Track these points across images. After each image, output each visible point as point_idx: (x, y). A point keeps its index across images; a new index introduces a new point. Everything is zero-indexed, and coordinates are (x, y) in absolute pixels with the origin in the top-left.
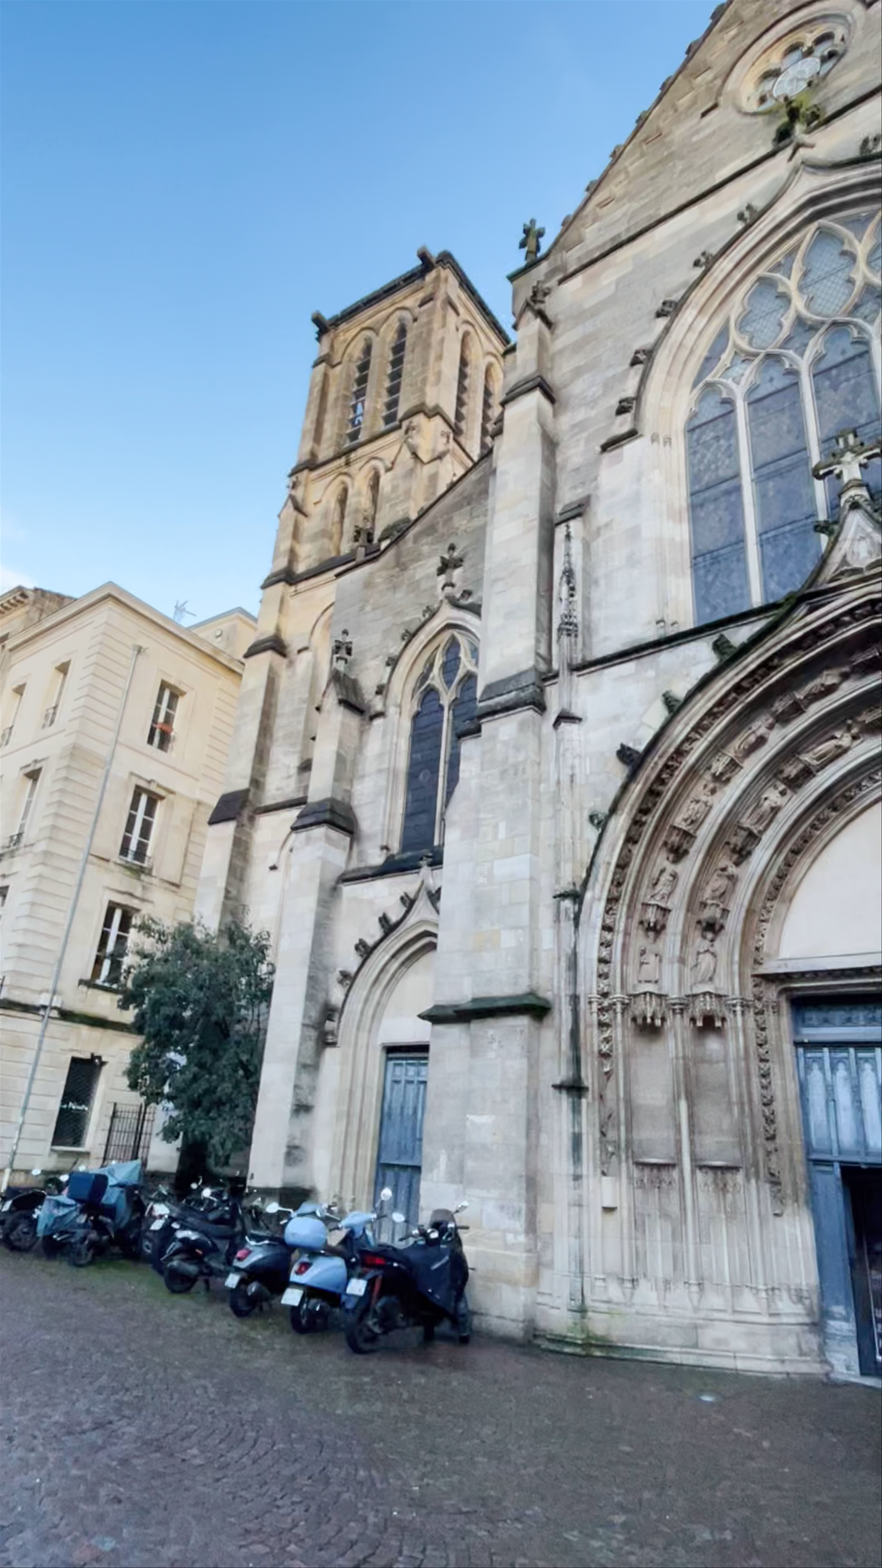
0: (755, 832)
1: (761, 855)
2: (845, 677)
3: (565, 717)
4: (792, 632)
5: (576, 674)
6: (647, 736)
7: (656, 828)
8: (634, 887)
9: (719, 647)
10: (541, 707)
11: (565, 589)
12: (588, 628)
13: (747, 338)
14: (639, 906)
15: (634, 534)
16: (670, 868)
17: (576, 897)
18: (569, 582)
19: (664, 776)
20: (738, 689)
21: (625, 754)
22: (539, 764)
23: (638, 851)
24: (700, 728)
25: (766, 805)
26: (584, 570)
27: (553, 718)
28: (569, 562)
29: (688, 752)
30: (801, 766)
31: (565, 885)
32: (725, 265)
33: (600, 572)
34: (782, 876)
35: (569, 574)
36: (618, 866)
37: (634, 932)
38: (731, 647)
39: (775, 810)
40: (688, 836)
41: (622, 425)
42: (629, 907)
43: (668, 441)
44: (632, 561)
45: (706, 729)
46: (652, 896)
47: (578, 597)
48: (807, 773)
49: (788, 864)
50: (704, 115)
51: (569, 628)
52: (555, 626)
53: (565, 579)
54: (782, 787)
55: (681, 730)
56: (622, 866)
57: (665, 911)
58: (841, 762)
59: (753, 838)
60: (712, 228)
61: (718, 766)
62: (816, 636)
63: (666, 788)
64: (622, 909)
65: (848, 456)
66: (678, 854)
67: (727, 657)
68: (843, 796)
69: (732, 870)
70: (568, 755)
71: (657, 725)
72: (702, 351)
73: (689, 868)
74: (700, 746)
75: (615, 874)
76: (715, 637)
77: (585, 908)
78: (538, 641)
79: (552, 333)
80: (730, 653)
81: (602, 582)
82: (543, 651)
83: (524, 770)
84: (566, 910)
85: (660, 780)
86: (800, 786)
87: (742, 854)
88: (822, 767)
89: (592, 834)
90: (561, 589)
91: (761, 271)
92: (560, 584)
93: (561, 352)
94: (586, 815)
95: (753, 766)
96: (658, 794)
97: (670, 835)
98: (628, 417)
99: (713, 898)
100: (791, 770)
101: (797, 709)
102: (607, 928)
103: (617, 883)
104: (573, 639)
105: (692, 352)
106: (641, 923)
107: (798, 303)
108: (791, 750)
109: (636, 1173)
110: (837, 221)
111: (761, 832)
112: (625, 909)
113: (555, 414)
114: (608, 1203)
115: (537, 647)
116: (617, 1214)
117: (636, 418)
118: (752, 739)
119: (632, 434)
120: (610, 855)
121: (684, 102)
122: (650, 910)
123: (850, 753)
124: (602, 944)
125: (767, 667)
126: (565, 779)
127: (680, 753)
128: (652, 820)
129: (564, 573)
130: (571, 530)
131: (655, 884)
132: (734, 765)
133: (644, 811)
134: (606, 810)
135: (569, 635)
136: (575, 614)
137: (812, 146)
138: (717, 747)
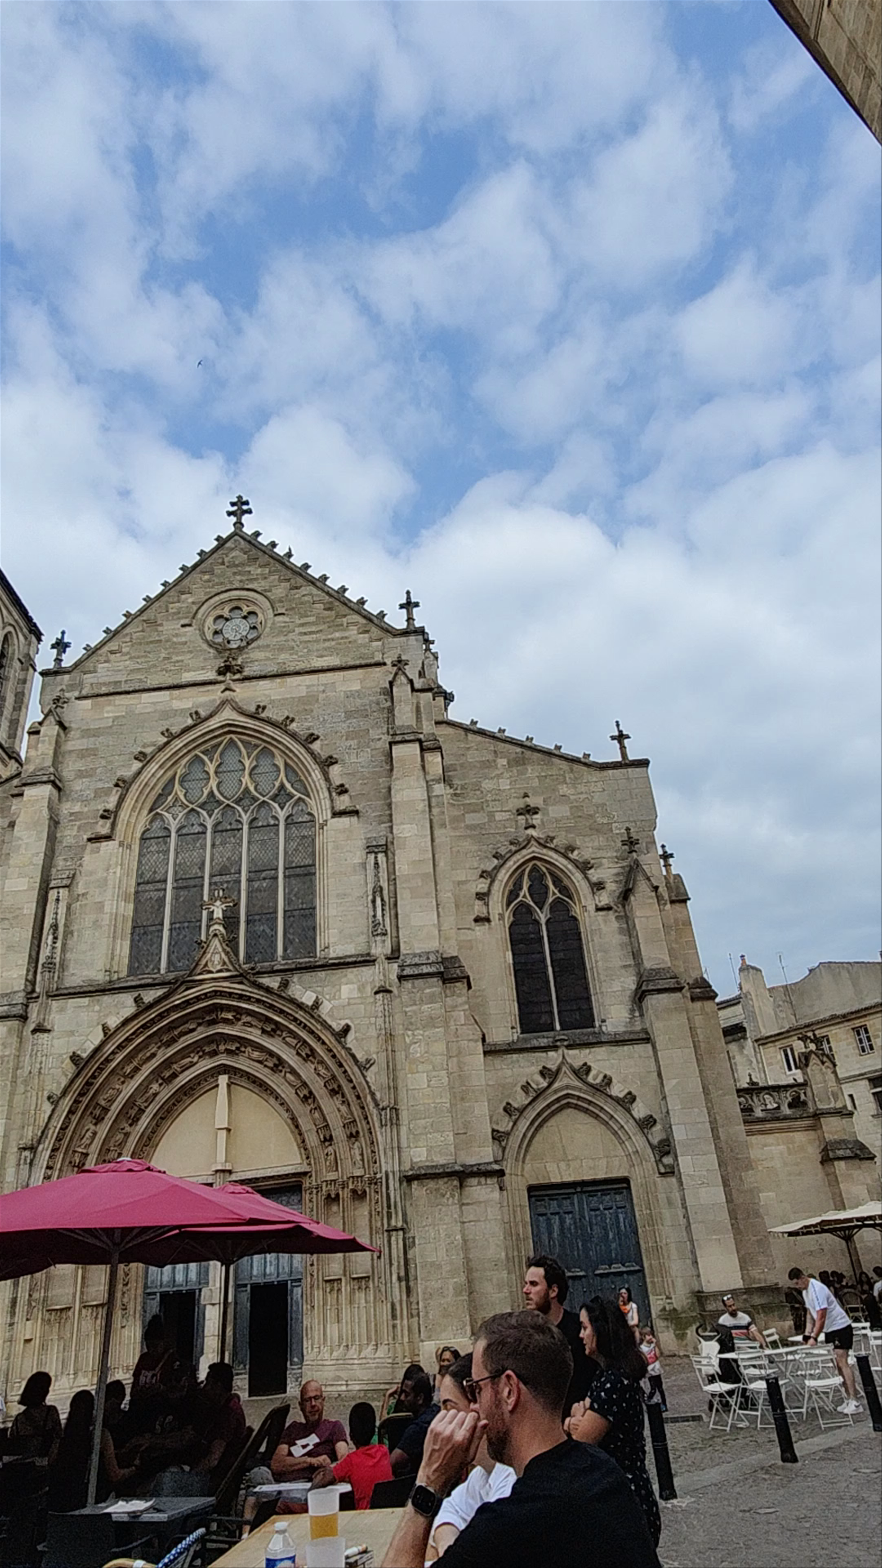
0: (143, 1107)
1: (144, 1122)
2: (199, 1025)
3: (40, 1029)
4: (177, 1000)
5: (50, 999)
6: (90, 1047)
7: (87, 1105)
8: (69, 1141)
9: (138, 1000)
10: (24, 1018)
11: (51, 937)
12: (62, 965)
13: (184, 791)
14: (71, 1152)
15: (100, 906)
16: (93, 1128)
17: (33, 1149)
18: (54, 934)
19: (96, 1074)
20: (145, 1027)
21: (75, 1058)
22: (18, 1056)
23: (75, 1119)
24: (120, 1047)
25: (151, 1091)
26: (66, 925)
27: (32, 1026)
28: (56, 919)
29: (112, 1060)
30: (171, 1072)
31: (27, 1141)
32: (178, 743)
33: (75, 927)
34: (153, 1132)
35: (55, 927)
36: (61, 1129)
37: (65, 1169)
38: (143, 1003)
39: (155, 1095)
40: (106, 1110)
41: (103, 828)
42: (65, 1154)
43: (129, 847)
44: (96, 924)
45: (124, 1048)
46: (79, 1146)
47: (59, 944)
48: (174, 1076)
49: (157, 1125)
50: (183, 626)
51: (50, 966)
52: (41, 961)
53: (52, 931)
54: (160, 1081)
55: (110, 1048)
56: (64, 1128)
57: (87, 1155)
58: (192, 1070)
59: (142, 1111)
60: (176, 713)
61: (128, 1069)
62: (188, 1003)
63: (95, 1081)
64: (60, 1156)
65: (218, 903)
66: (98, 1120)
67: (141, 1009)
68: (191, 1088)
69: (128, 1129)
70: (39, 1054)
71: (97, 1042)
72: (158, 789)
73: (103, 1130)
74: (120, 1057)
75: (59, 1133)
76: (136, 994)
77: (38, 1155)
78: (28, 971)
79: (66, 735)
80: (143, 1006)
81: (75, 934)
82: (30, 977)
83: (8, 1062)
84: (26, 1157)
85: (94, 1077)
86: (170, 1082)
87: (135, 1120)
88: (182, 1071)
89: (48, 1108)
90: (48, 938)
91: (197, 752)
92: (48, 934)
93: (70, 752)
94: (46, 1094)
95: (147, 1070)
96: (92, 1084)
97: (95, 1108)
98: (109, 823)
99: (115, 1146)
100: (167, 1074)
101: (174, 1040)
102: (49, 1167)
103: (59, 1139)
104: (51, 974)
105: (152, 788)
106: (71, 1162)
107: (213, 783)
108: (168, 1063)
109: (47, 1316)
110: (240, 740)
111: (146, 1107)
112: (62, 1155)
113: (59, 800)
114: (28, 1337)
115: (27, 975)
116: (33, 1342)
117: (113, 826)
118: (148, 1054)
119: (108, 838)
120: (57, 1123)
121: (173, 608)
122: (76, 1155)
123: (197, 1065)
124: (45, 1178)
125: (161, 1016)
126: (35, 1071)
127: (108, 1061)
128: (86, 1100)
129: (51, 927)
130: (61, 895)
131: (82, 1139)
132: (136, 1070)
133: (81, 1095)
134: (59, 1093)
135: (50, 972)
136: (55, 956)
137: (234, 691)
138: (129, 1058)
